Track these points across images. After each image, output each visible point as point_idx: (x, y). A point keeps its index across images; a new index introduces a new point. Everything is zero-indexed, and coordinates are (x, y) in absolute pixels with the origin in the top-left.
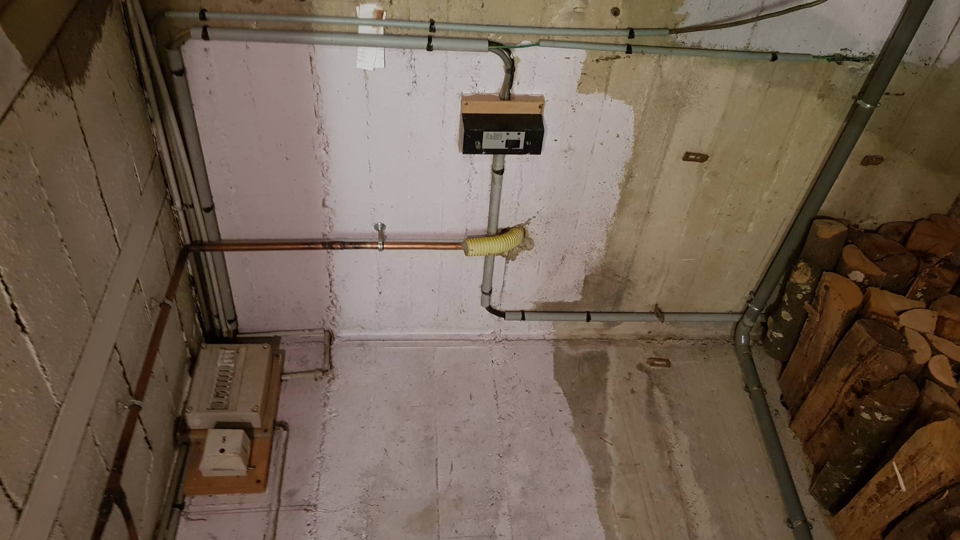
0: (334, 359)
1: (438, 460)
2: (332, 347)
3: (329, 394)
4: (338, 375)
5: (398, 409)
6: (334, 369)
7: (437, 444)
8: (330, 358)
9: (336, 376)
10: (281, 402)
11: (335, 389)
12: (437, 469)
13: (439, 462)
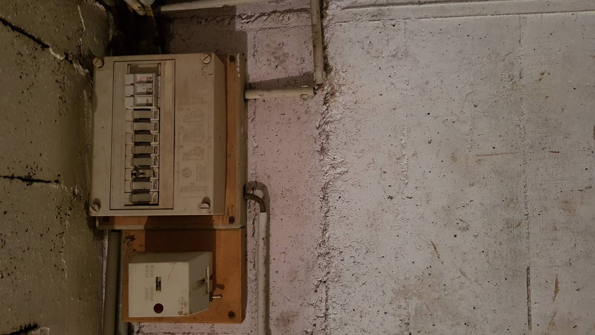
0: (331, 50)
1: (531, 270)
2: (325, 23)
3: (327, 128)
4: (340, 86)
5: (454, 158)
6: (332, 73)
7: (528, 238)
8: (325, 48)
9: (336, 88)
10: (251, 144)
11: (338, 117)
12: (528, 290)
13: (532, 276)
